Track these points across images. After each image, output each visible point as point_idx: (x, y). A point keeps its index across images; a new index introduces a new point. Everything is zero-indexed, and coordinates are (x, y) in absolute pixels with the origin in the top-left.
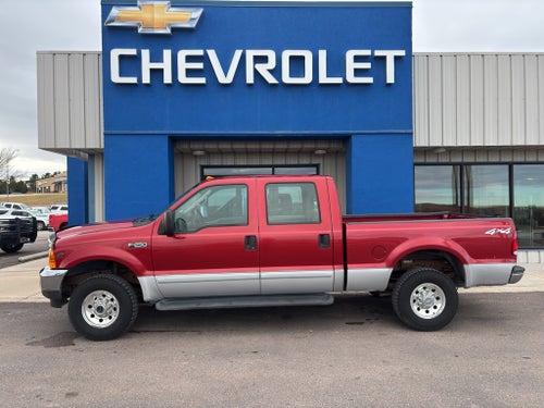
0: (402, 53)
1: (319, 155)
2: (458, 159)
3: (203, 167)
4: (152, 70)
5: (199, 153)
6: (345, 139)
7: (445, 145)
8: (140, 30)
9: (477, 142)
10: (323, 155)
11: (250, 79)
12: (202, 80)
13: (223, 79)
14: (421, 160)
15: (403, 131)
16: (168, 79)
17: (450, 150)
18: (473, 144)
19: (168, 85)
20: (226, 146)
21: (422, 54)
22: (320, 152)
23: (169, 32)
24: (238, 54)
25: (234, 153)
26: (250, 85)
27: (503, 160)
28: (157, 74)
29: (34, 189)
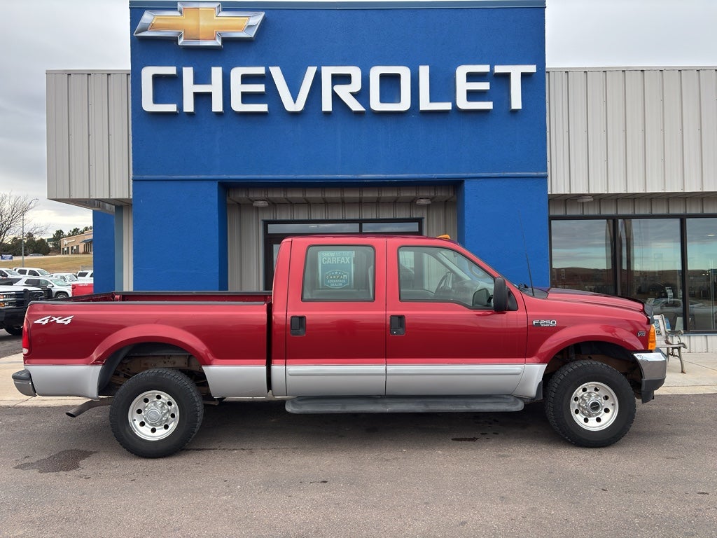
0: (532, 69)
1: (422, 206)
2: (610, 211)
3: (266, 223)
4: (197, 95)
5: (261, 204)
6: (456, 185)
7: (592, 192)
8: (181, 42)
9: (636, 188)
10: (428, 206)
11: (327, 105)
12: (263, 108)
13: (290, 105)
14: (560, 212)
15: (534, 174)
16: (217, 106)
17: (600, 199)
18: (630, 191)
19: (218, 114)
20: (296, 195)
21: (560, 71)
22: (423, 202)
23: (220, 44)
24: (311, 72)
25: (308, 204)
26: (327, 113)
27: (671, 212)
28: (203, 99)
29: (57, 249)
